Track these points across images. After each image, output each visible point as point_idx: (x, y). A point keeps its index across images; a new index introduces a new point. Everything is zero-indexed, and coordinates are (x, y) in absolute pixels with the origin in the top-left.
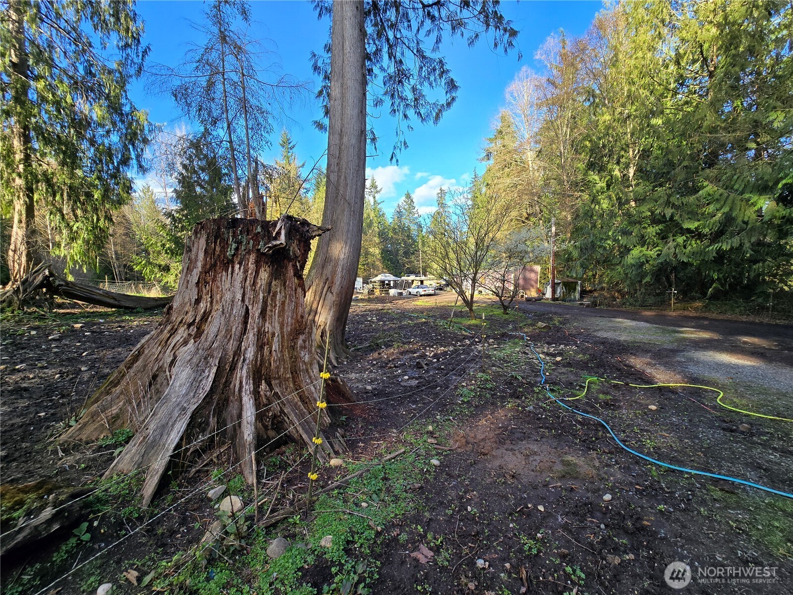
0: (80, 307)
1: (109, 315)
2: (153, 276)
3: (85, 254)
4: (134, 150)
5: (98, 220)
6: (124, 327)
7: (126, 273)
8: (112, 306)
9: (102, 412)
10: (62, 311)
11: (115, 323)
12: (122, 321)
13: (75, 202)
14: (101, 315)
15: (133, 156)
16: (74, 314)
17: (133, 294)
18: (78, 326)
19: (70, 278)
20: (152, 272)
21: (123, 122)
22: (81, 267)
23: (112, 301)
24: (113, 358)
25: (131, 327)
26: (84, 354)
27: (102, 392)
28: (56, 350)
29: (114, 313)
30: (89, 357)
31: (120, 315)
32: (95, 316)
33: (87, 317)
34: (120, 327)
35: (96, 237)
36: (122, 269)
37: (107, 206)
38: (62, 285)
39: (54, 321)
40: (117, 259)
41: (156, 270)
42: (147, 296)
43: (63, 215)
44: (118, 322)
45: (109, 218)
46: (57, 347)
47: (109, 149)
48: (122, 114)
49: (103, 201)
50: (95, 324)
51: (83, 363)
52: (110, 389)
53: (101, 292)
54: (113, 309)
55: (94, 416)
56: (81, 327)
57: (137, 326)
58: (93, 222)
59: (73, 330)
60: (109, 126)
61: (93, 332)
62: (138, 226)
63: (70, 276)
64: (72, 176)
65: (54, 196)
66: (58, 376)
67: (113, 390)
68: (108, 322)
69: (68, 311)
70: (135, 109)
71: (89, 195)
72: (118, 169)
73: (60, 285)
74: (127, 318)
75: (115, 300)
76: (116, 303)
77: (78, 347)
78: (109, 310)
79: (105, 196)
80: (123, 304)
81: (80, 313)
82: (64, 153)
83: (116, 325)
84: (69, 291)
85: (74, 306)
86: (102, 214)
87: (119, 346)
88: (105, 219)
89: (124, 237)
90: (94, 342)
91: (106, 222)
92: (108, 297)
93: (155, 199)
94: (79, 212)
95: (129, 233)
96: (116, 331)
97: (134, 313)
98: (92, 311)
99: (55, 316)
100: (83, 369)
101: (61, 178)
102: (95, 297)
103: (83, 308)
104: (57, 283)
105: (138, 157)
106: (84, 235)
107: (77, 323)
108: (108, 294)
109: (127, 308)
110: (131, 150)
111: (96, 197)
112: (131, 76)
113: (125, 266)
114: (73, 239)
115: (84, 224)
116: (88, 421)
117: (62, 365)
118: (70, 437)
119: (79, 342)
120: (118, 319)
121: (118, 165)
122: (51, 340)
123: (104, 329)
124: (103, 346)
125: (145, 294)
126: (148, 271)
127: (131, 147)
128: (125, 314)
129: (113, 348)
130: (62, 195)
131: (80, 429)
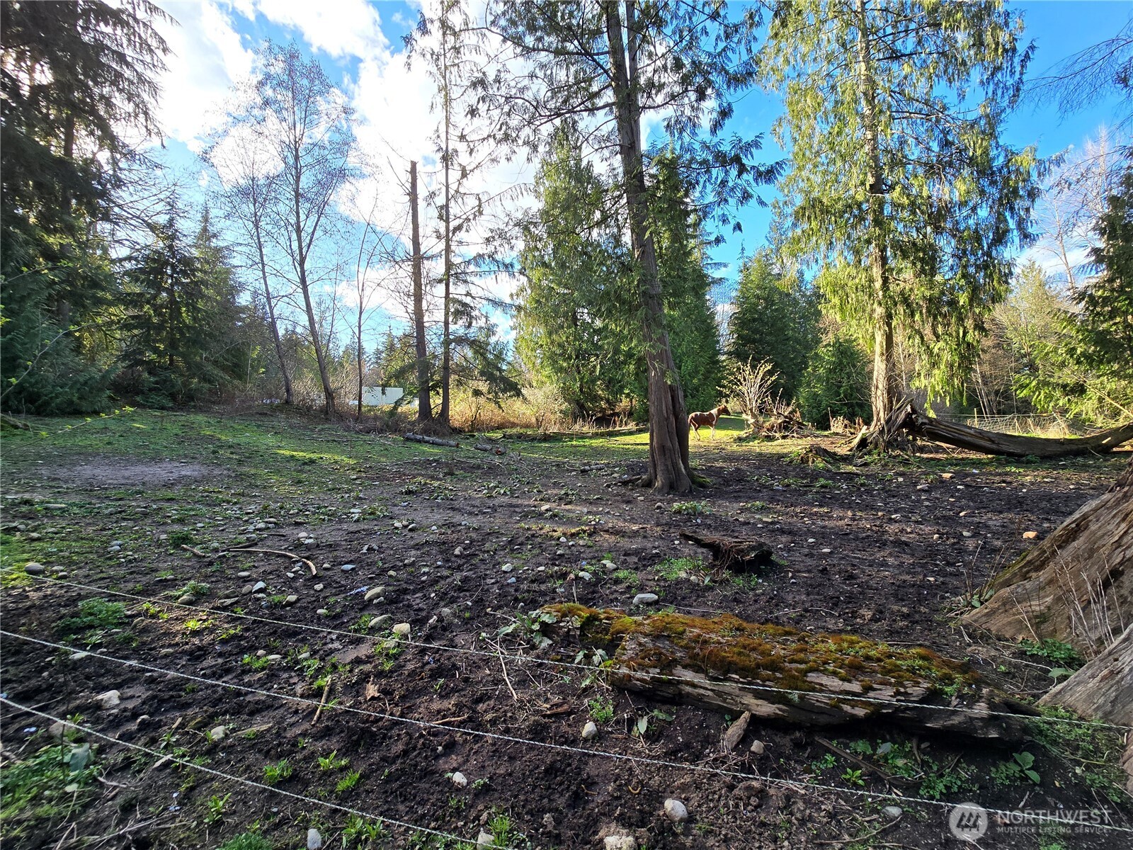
0: (944, 451)
1: (984, 464)
2: (1052, 404)
3: (949, 381)
4: (1012, 217)
5: (965, 333)
6: (1011, 483)
7: (999, 402)
8: (987, 451)
9: (1019, 603)
10: (925, 456)
11: (995, 476)
12: (1006, 474)
13: (935, 318)
14: (975, 463)
15: (1012, 224)
16: (939, 460)
17: (1016, 434)
18: (947, 476)
19: (932, 414)
20: (1049, 397)
21: (993, 183)
22: (943, 399)
23: (987, 444)
24: (1003, 526)
25: (1022, 485)
26: (962, 514)
27: (1015, 574)
28: (927, 503)
29: (991, 461)
30: (970, 520)
31: (1000, 464)
32: (965, 465)
33: (956, 465)
34: (1004, 482)
35: (962, 357)
36: (992, 397)
37: (977, 311)
38: (925, 424)
39: (919, 467)
40: (985, 384)
41: (1058, 393)
42: (1043, 436)
43: (922, 338)
44: (1000, 474)
45: (979, 327)
46: (927, 500)
47: (976, 231)
48: (993, 173)
49: (971, 306)
50: (967, 475)
51: (965, 526)
52: (1028, 572)
53: (972, 432)
54: (990, 456)
55: (1007, 604)
56: (951, 478)
57: (1032, 484)
58: (958, 337)
59: (942, 481)
60: (975, 199)
61: (967, 486)
62: (1015, 329)
63: (932, 411)
64: (931, 284)
65: (913, 315)
66: (936, 536)
67: (1034, 575)
68: (983, 474)
69: (931, 456)
70: (1013, 153)
71: (953, 303)
72: (989, 254)
73: (923, 424)
74: (1014, 469)
75: (993, 442)
76: (994, 446)
77: (952, 504)
78: (984, 456)
79: (972, 299)
80: (1004, 448)
81: (947, 459)
82: (922, 260)
83: (997, 479)
84: (933, 432)
85: (938, 449)
86: (969, 323)
87: (1009, 510)
88: (975, 329)
89: (993, 351)
90: (971, 499)
91: (976, 333)
92: (982, 438)
93: (1044, 279)
94: (940, 330)
95: (1002, 344)
96: (1000, 488)
97: (1023, 462)
98: (960, 457)
99: (919, 462)
100: (965, 534)
101: (919, 293)
102: (965, 438)
103: (948, 453)
104: (920, 421)
105: (1021, 225)
106: (946, 356)
107: (944, 472)
108: (981, 434)
109: (1010, 454)
110: (1008, 218)
111: (961, 303)
112: (1003, 111)
113: (997, 393)
114: (934, 365)
115: (947, 344)
116: (998, 609)
117: (938, 524)
118: (975, 621)
119: (952, 497)
120: (999, 471)
121: (989, 248)
122: (919, 490)
123: (981, 483)
124: (983, 507)
125: (1038, 433)
126: (1042, 396)
127: (1008, 214)
128: (1008, 463)
129: (1001, 512)
130: (921, 313)
131: (987, 615)
